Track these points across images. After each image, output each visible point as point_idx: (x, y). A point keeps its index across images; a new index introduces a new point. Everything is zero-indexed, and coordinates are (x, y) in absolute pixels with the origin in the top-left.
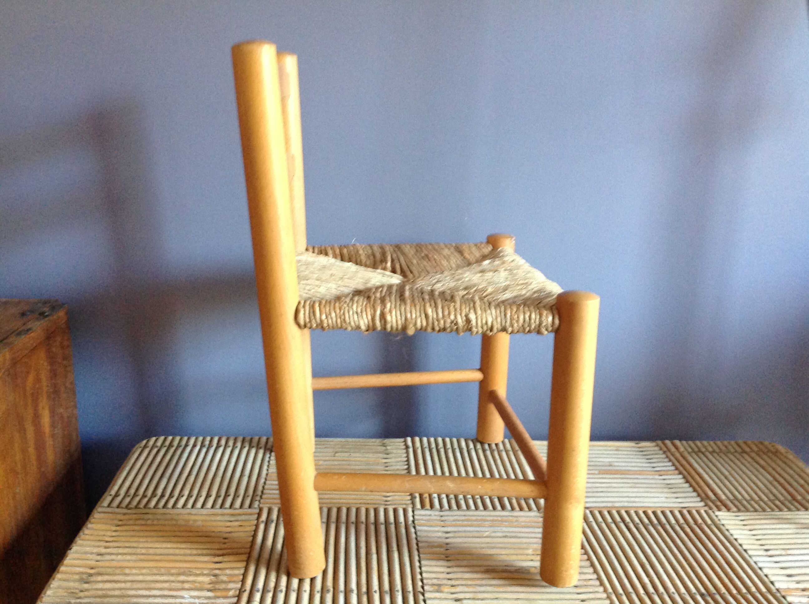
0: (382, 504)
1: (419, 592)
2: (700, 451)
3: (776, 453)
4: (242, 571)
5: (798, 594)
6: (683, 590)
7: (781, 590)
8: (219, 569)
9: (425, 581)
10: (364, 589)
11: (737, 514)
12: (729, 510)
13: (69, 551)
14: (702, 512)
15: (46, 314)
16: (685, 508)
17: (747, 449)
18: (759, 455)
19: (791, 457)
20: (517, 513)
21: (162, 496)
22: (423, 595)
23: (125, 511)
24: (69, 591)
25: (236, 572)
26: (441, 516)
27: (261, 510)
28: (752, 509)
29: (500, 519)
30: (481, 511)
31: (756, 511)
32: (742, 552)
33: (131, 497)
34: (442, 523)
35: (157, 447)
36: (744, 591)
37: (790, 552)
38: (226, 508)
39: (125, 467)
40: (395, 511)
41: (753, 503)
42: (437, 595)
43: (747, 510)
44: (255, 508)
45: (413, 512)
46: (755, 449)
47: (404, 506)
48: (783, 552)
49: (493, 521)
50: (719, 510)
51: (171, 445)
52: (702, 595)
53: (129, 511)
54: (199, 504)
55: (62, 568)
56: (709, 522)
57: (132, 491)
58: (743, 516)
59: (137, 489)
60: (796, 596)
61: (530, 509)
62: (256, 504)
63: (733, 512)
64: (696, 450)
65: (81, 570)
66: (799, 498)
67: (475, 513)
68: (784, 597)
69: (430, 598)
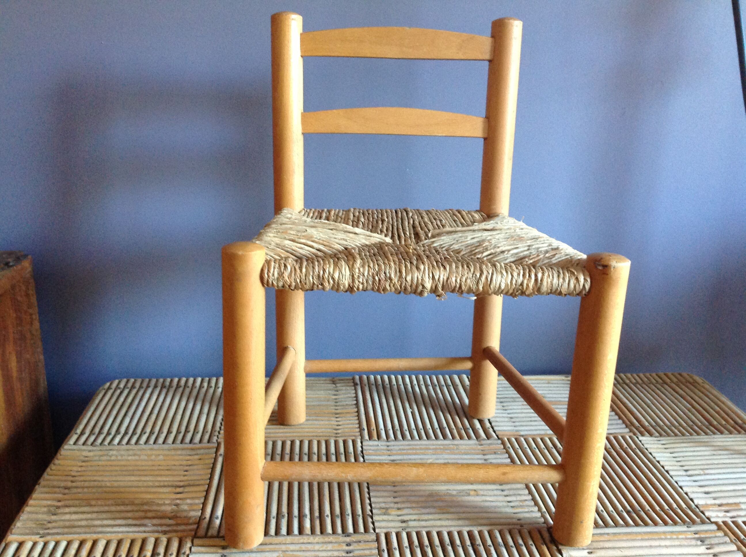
0: (332, 437)
1: (369, 515)
2: (625, 383)
3: (694, 383)
4: (202, 500)
5: (714, 509)
6: (611, 508)
7: (699, 506)
8: (180, 499)
9: (373, 505)
10: (317, 514)
11: (659, 439)
12: (651, 435)
13: (37, 486)
14: (628, 438)
15: (11, 264)
16: (611, 434)
17: (668, 381)
18: (679, 386)
19: (707, 386)
20: (458, 442)
21: (126, 433)
22: (372, 518)
23: (91, 448)
24: (38, 523)
25: (197, 501)
26: (388, 446)
27: (219, 444)
28: (673, 434)
29: (442, 447)
30: (425, 440)
31: (676, 435)
32: (665, 473)
33: (96, 435)
34: (389, 452)
35: (119, 388)
36: (666, 507)
37: (707, 472)
38: (186, 443)
39: (90, 408)
40: (345, 442)
41: (673, 428)
42: (385, 517)
43: (668, 435)
44: (213, 443)
45: (362, 443)
46: (675, 380)
47: (353, 438)
48: (702, 472)
49: (436, 449)
50: (643, 435)
51: (133, 387)
52: (628, 512)
53: (94, 448)
54: (161, 440)
55: (31, 502)
56: (634, 446)
57: (97, 430)
58: (665, 440)
59: (102, 428)
60: (712, 511)
61: (469, 438)
62: (215, 439)
63: (655, 437)
64: (621, 381)
65: (49, 503)
66: (715, 423)
67: (419, 442)
68: (703, 512)
69: (378, 521)
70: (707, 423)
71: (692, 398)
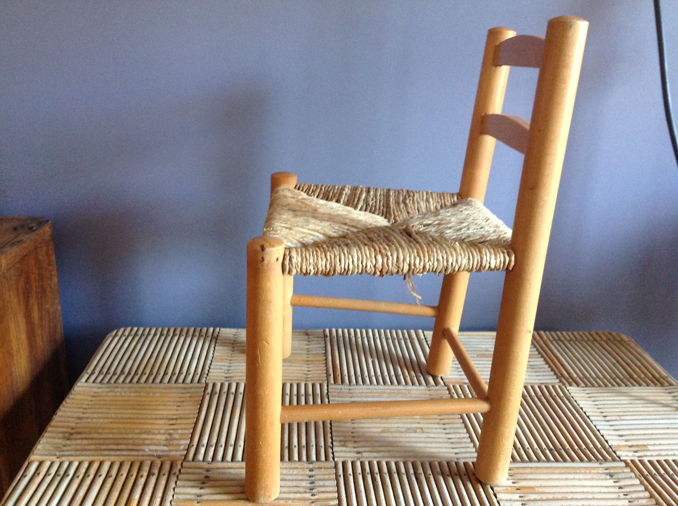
0: (303, 380)
1: (330, 447)
2: (560, 339)
3: (621, 341)
4: (191, 431)
5: (625, 449)
6: (536, 446)
7: (612, 447)
8: (173, 429)
9: (334, 438)
10: (286, 444)
11: (584, 389)
12: (578, 385)
13: (54, 416)
14: (557, 387)
15: (34, 229)
16: (543, 384)
17: (598, 339)
18: (607, 344)
19: (632, 345)
20: (410, 387)
21: (129, 373)
22: (332, 449)
23: (99, 385)
24: (55, 446)
25: (187, 432)
26: (350, 390)
27: (207, 385)
28: (597, 385)
29: (396, 391)
30: (382, 385)
31: (600, 386)
32: (586, 418)
33: (104, 375)
34: (351, 394)
35: (125, 335)
36: (584, 447)
37: (622, 418)
38: (179, 383)
39: (99, 351)
40: (313, 385)
41: (598, 380)
42: (343, 449)
43: (593, 386)
44: (203, 383)
45: (328, 386)
46: (604, 338)
47: (321, 382)
48: (618, 418)
49: (390, 393)
50: (570, 385)
51: (136, 334)
52: (551, 450)
53: (102, 386)
54: (158, 380)
55: (49, 429)
56: (562, 394)
57: (105, 370)
58: (589, 390)
59: (109, 369)
60: (624, 451)
61: (420, 384)
62: (204, 380)
63: (582, 387)
64: (557, 338)
65: (64, 430)
66: (635, 376)
67: (377, 387)
68: (615, 452)
69: (337, 452)
70: (628, 376)
71: (618, 354)
